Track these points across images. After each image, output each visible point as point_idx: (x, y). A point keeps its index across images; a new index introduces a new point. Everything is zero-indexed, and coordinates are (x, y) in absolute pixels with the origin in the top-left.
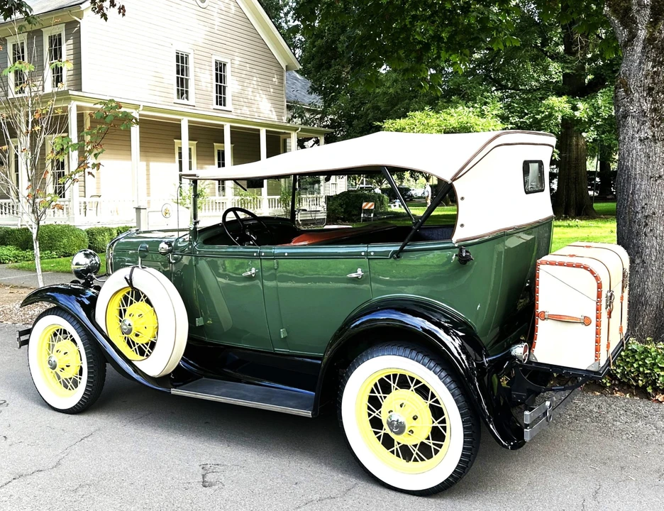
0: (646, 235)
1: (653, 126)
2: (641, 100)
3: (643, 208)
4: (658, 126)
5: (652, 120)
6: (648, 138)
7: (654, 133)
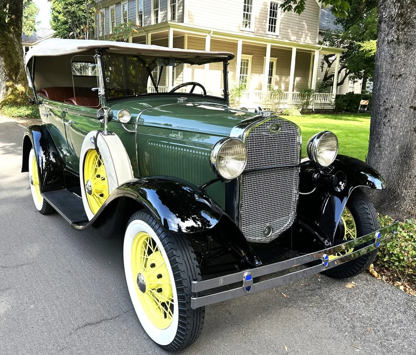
0: (384, 125)
1: (398, 30)
2: (391, 7)
3: (385, 102)
4: (403, 29)
5: (398, 24)
6: (393, 41)
7: (398, 36)
